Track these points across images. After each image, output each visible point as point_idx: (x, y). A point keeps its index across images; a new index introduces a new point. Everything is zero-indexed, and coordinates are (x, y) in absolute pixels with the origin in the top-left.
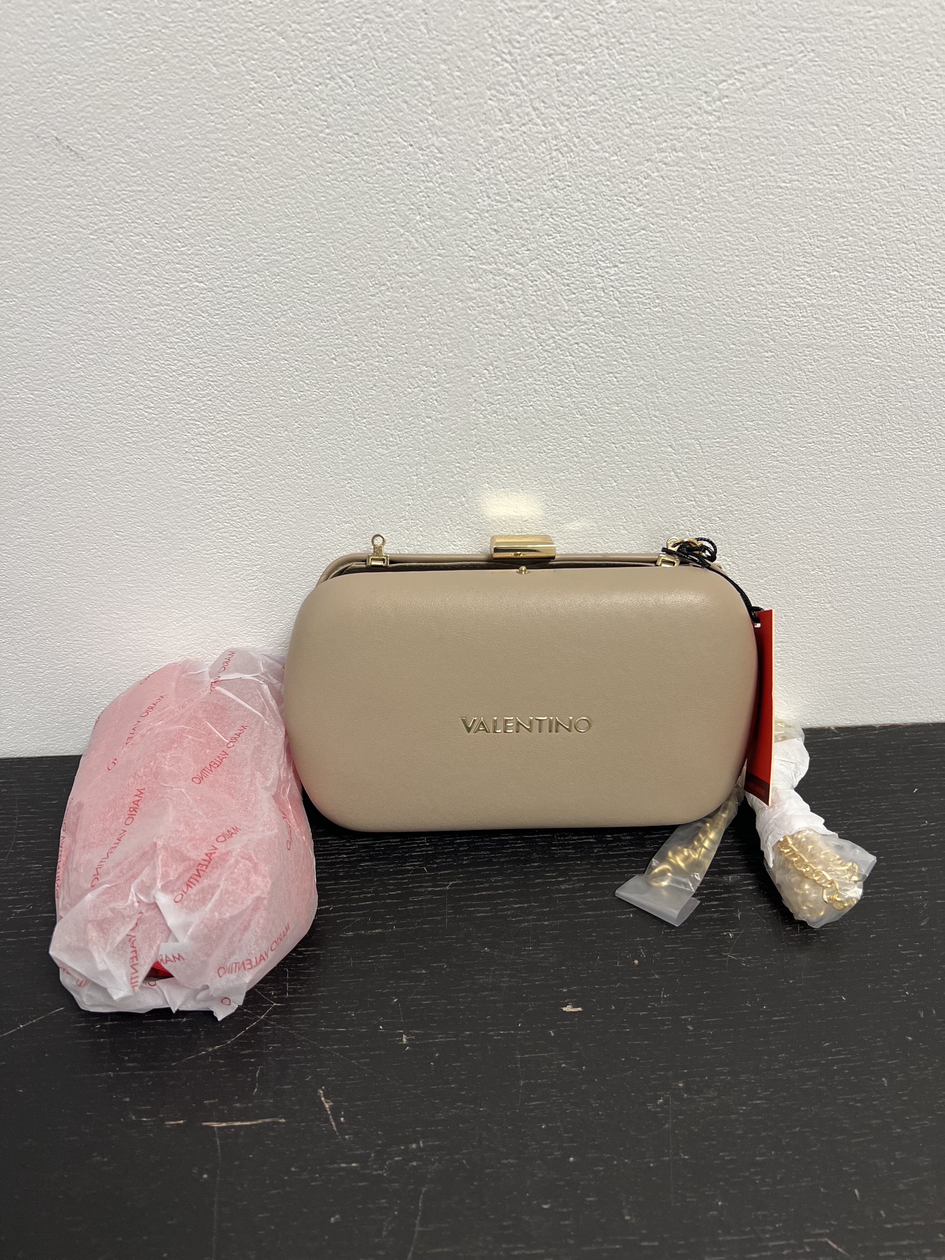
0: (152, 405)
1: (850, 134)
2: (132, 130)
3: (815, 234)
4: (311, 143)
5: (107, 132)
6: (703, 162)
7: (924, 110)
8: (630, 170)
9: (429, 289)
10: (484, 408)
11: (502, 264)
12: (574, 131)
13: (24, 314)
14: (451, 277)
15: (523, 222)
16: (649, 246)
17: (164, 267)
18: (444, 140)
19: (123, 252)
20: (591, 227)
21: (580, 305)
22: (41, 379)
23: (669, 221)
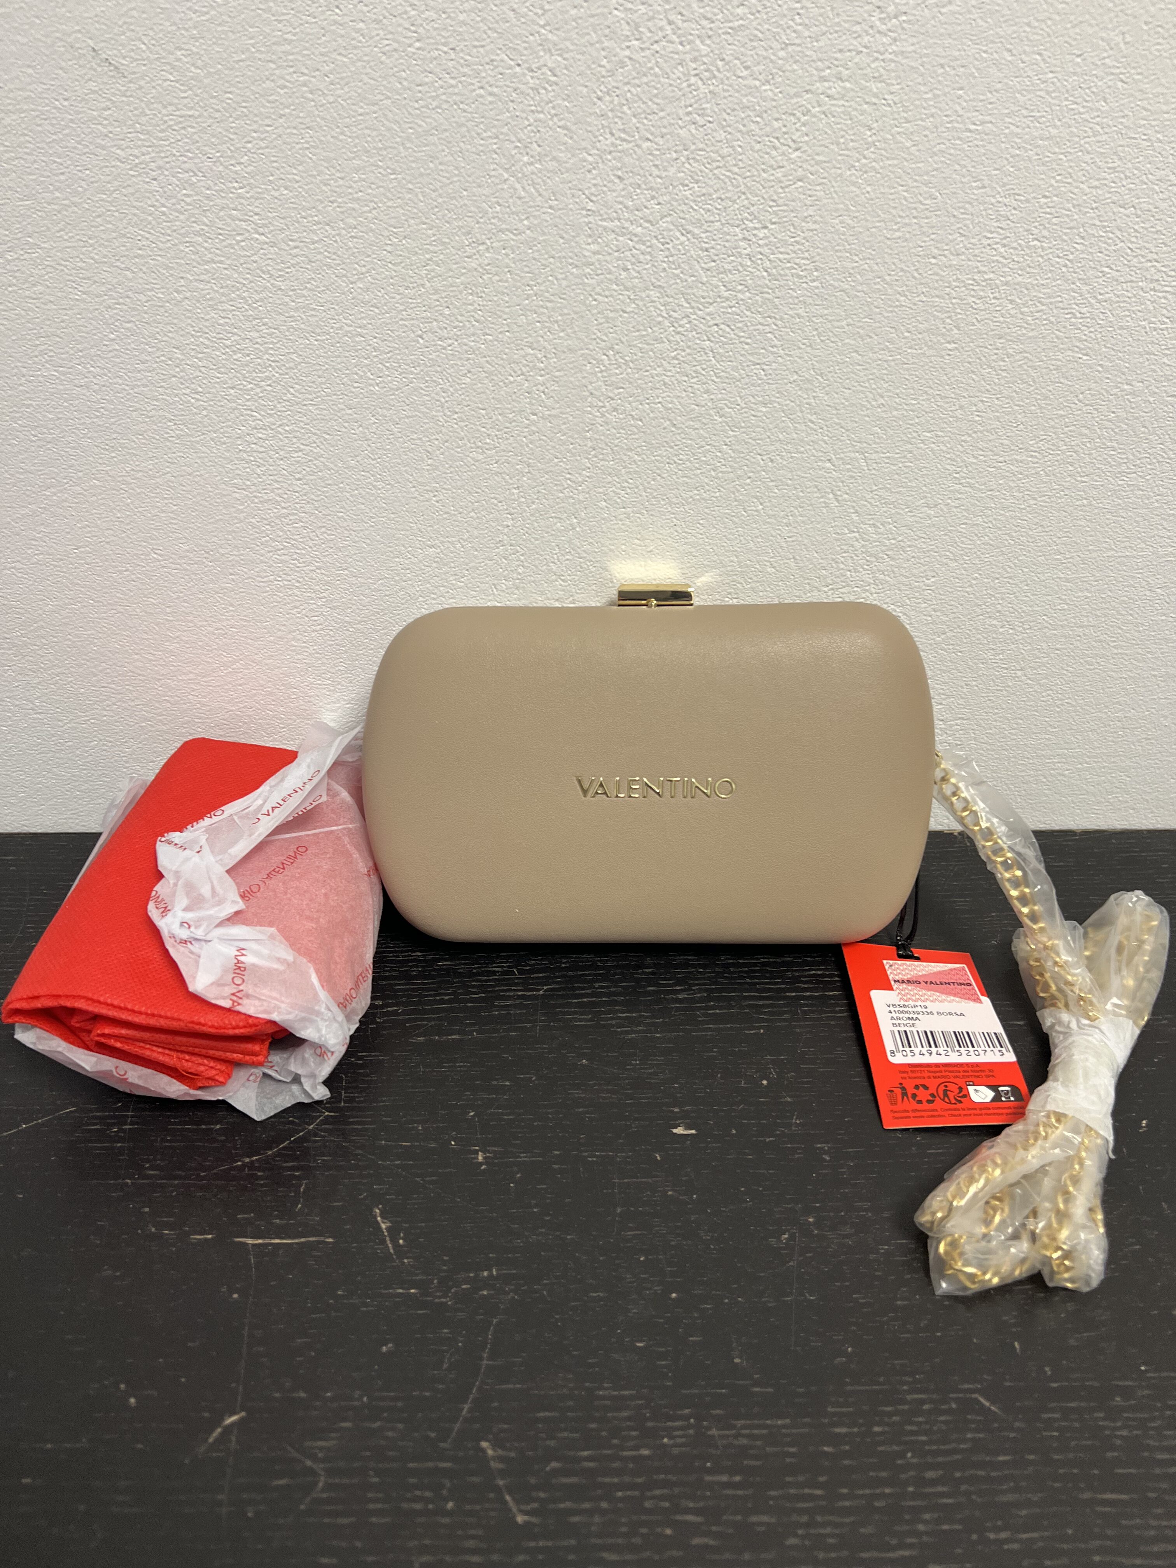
0: (200, 390)
1: (1055, 66)
2: (184, 40)
3: (1012, 192)
4: (397, 60)
5: (153, 42)
6: (875, 95)
7: (1146, 37)
8: (785, 104)
9: (538, 251)
10: (601, 404)
11: (626, 220)
12: (717, 52)
13: (49, 269)
14: (564, 235)
15: (653, 168)
16: (808, 203)
17: (217, 214)
18: (559, 59)
19: (169, 193)
20: (736, 176)
21: (721, 276)
22: (67, 353)
23: (833, 171)
